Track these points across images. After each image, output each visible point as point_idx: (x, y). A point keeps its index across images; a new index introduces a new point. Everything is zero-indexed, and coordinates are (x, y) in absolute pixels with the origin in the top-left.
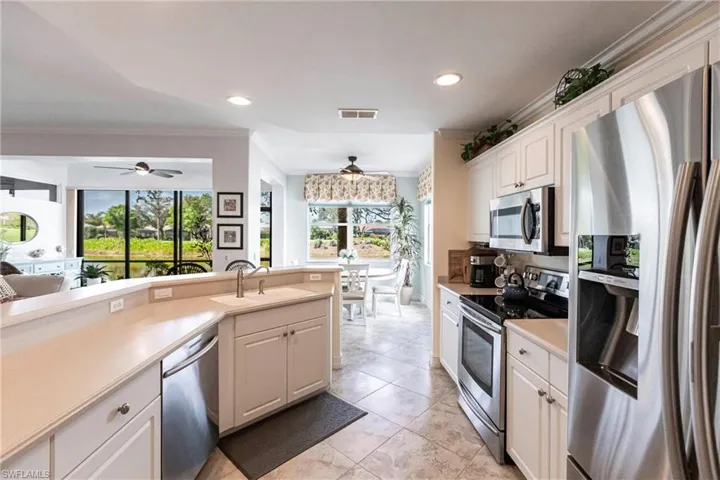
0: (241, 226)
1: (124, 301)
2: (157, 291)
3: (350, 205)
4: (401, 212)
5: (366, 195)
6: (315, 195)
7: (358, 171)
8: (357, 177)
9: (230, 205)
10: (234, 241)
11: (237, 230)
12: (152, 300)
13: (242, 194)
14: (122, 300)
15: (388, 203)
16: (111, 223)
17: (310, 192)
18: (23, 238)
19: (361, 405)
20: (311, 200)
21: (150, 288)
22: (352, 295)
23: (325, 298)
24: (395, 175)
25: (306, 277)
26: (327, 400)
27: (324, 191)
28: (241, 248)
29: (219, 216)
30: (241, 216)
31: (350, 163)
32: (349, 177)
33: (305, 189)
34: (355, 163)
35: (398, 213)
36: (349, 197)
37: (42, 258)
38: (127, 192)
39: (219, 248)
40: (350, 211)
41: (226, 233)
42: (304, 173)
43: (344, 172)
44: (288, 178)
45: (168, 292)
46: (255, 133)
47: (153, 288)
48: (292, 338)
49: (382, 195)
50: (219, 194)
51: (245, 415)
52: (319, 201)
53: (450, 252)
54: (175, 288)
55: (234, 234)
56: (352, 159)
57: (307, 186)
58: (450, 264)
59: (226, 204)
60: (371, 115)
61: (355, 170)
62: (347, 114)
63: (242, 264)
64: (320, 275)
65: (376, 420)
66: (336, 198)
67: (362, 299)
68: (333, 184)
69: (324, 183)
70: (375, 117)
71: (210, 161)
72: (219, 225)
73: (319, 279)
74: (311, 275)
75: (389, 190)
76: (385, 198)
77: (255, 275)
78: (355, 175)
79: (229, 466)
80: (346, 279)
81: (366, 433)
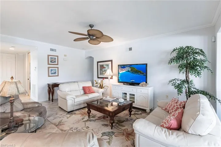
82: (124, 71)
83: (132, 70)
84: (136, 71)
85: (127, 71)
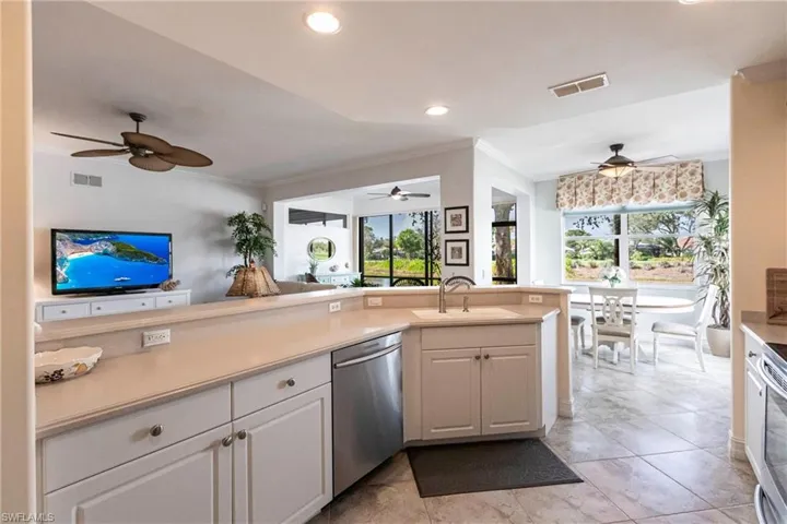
0: (467, 241)
1: (342, 304)
2: (370, 299)
3: (624, 210)
4: (712, 214)
5: (649, 195)
6: (571, 201)
7: (624, 163)
8: (624, 172)
9: (456, 220)
10: (460, 257)
11: (464, 244)
12: (366, 307)
13: (467, 208)
14: (339, 303)
15: (688, 202)
16: (401, 246)
17: (565, 198)
18: (330, 255)
19: (578, 469)
20: (566, 208)
21: (364, 296)
22: (611, 329)
23: (534, 323)
24: (703, 159)
25: (524, 298)
26: (534, 448)
27: (583, 195)
28: (467, 264)
29: (446, 232)
30: (467, 231)
31: (614, 154)
32: (610, 173)
33: (558, 196)
34: (620, 153)
35: (705, 215)
36: (620, 200)
37: (337, 272)
38: (391, 216)
39: (447, 264)
40: (623, 217)
41: (453, 249)
42: (557, 177)
43: (603, 167)
44: (536, 184)
45: (379, 301)
46: (480, 140)
47: (366, 296)
48: (486, 363)
49: (677, 190)
50: (446, 209)
51: (433, 431)
52: (576, 209)
53: (771, 273)
54: (386, 298)
55: (460, 250)
56: (616, 147)
57: (561, 192)
58: (769, 292)
59: (453, 219)
60: (600, 83)
61: (618, 162)
62: (562, 92)
63: (461, 280)
64: (540, 297)
65: (592, 495)
66: (601, 202)
67: (628, 336)
68: (595, 185)
69: (583, 186)
70: (606, 83)
71: (438, 177)
72: (447, 241)
73: (541, 301)
74: (531, 296)
75: (689, 184)
76: (683, 195)
77: (455, 291)
78: (620, 169)
79: (408, 474)
80: (601, 308)
81: (570, 504)
82: (90, 253)
83: (118, 251)
84: (136, 253)
85: (99, 254)
